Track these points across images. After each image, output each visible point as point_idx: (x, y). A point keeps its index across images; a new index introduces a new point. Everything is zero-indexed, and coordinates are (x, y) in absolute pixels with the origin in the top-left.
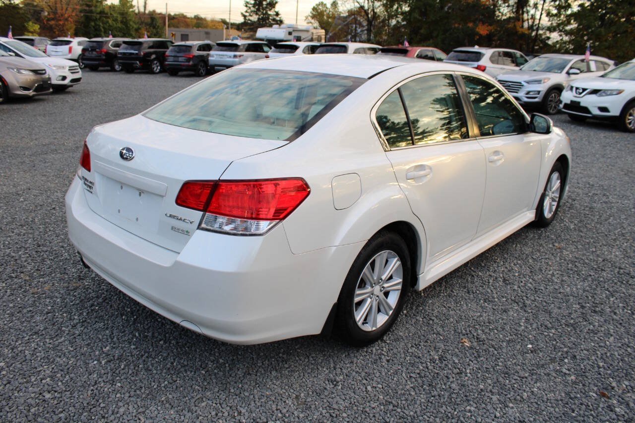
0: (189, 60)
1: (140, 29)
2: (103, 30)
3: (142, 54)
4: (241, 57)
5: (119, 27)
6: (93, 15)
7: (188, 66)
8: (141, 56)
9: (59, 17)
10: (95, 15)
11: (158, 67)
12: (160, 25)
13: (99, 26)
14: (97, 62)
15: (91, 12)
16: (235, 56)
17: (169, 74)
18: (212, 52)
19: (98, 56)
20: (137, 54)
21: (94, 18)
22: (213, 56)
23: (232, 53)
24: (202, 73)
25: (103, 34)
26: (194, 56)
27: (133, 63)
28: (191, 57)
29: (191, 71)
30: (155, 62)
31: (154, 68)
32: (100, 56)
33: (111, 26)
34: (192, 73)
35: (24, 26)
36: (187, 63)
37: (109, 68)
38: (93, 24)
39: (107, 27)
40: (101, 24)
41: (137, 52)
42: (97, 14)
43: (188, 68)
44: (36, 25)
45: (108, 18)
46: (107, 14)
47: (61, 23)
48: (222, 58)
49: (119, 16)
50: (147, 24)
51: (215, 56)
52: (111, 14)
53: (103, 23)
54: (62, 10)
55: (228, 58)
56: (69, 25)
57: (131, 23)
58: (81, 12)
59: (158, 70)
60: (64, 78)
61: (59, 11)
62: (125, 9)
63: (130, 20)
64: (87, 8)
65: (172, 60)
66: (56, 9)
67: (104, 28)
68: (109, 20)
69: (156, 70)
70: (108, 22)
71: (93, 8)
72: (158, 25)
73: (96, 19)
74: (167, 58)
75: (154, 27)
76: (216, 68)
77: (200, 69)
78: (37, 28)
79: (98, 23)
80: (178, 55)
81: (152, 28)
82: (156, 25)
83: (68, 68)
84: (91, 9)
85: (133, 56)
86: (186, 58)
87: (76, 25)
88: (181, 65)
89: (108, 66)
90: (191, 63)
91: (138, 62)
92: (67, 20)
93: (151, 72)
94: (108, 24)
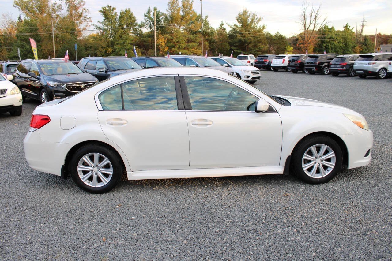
0: (343, 66)
1: (355, 46)
2: (330, 48)
3: (318, 63)
4: (374, 64)
5: (341, 46)
6: (325, 40)
7: (342, 70)
8: (317, 64)
9: (306, 42)
10: (326, 40)
11: (327, 71)
12: (370, 44)
13: (328, 46)
14: (295, 68)
15: (324, 38)
16: (369, 64)
17: (332, 75)
18: (356, 62)
19: (295, 65)
20: (314, 63)
21: (326, 41)
22: (356, 64)
23: (368, 62)
24: (352, 75)
25: (330, 51)
26: (347, 64)
27: (312, 69)
28: (345, 64)
29: (344, 73)
30: (326, 68)
31: (325, 72)
32: (296, 65)
33: (336, 46)
34: (346, 75)
35: (285, 48)
36: (342, 69)
37: (301, 71)
38: (325, 45)
39: (333, 47)
40: (330, 45)
41: (314, 62)
42: (328, 39)
43: (342, 72)
44: (291, 47)
45: (334, 41)
46: (334, 38)
47: (306, 45)
48: (361, 65)
49: (342, 39)
50: (361, 43)
51: (357, 64)
52: (336, 39)
53: (331, 44)
54: (307, 38)
55: (365, 65)
56: (310, 46)
57: (349, 43)
58: (319, 38)
59: (328, 73)
60: (248, 77)
61: (306, 39)
62: (346, 35)
63: (349, 41)
64: (323, 36)
65: (333, 67)
66: (304, 38)
67: (331, 47)
68: (335, 42)
69: (326, 73)
70: (334, 43)
71: (326, 36)
72: (368, 43)
73: (327, 42)
74: (331, 65)
75: (366, 45)
76: (357, 71)
77: (351, 72)
78: (292, 49)
79: (328, 44)
80: (337, 63)
81: (364, 45)
82: (367, 43)
83: (251, 72)
84: (325, 36)
85: (312, 64)
86: (341, 65)
87: (314, 46)
88: (338, 70)
89: (300, 70)
90: (344, 68)
91: (315, 68)
92: (309, 43)
93: (323, 74)
94: (334, 45)
